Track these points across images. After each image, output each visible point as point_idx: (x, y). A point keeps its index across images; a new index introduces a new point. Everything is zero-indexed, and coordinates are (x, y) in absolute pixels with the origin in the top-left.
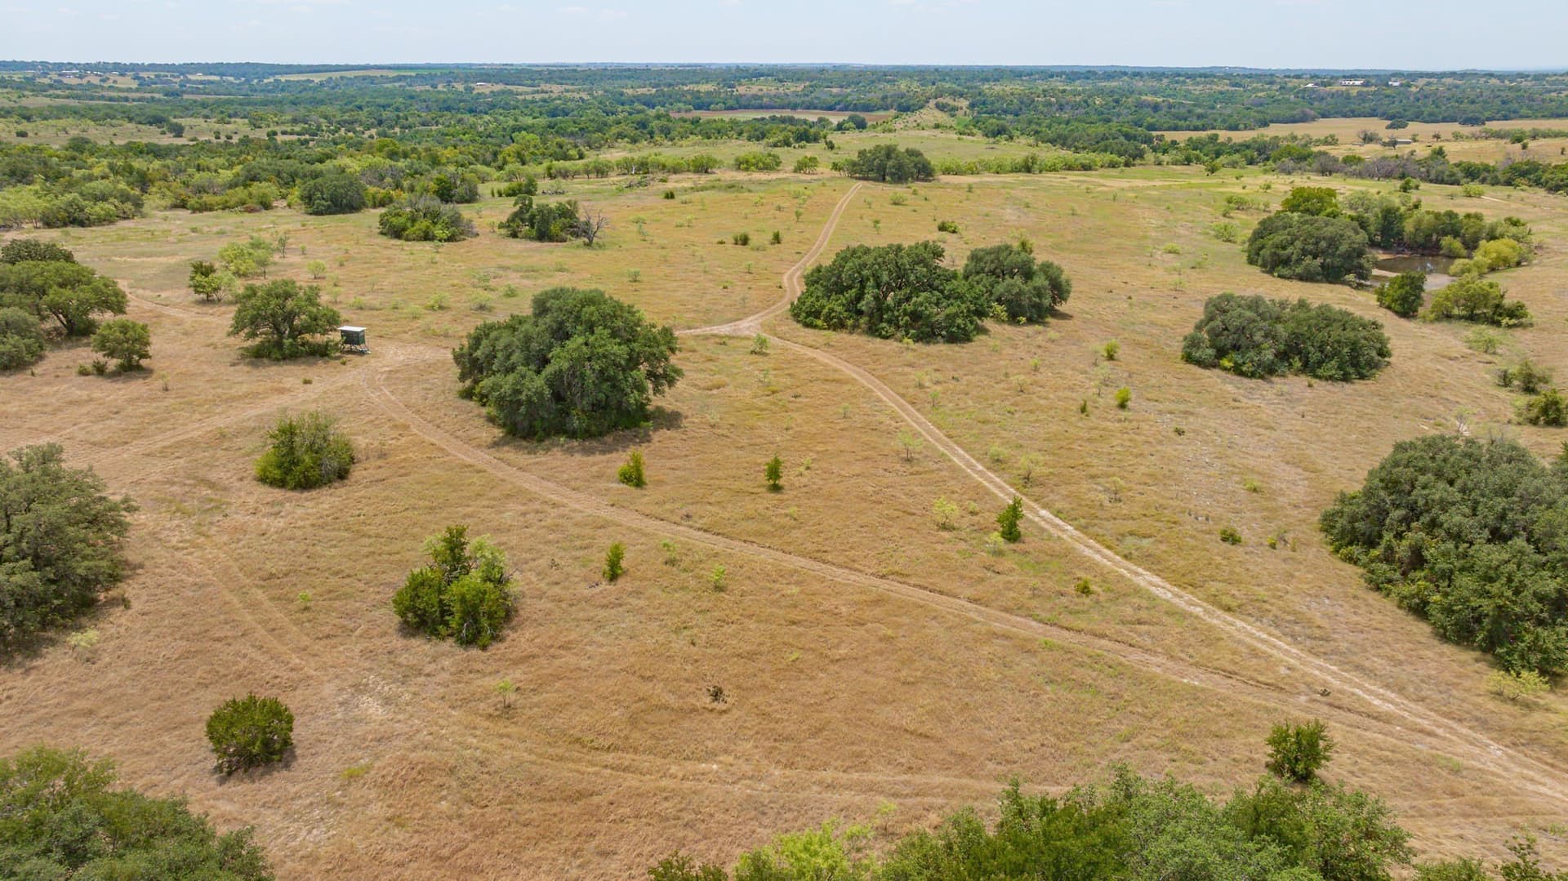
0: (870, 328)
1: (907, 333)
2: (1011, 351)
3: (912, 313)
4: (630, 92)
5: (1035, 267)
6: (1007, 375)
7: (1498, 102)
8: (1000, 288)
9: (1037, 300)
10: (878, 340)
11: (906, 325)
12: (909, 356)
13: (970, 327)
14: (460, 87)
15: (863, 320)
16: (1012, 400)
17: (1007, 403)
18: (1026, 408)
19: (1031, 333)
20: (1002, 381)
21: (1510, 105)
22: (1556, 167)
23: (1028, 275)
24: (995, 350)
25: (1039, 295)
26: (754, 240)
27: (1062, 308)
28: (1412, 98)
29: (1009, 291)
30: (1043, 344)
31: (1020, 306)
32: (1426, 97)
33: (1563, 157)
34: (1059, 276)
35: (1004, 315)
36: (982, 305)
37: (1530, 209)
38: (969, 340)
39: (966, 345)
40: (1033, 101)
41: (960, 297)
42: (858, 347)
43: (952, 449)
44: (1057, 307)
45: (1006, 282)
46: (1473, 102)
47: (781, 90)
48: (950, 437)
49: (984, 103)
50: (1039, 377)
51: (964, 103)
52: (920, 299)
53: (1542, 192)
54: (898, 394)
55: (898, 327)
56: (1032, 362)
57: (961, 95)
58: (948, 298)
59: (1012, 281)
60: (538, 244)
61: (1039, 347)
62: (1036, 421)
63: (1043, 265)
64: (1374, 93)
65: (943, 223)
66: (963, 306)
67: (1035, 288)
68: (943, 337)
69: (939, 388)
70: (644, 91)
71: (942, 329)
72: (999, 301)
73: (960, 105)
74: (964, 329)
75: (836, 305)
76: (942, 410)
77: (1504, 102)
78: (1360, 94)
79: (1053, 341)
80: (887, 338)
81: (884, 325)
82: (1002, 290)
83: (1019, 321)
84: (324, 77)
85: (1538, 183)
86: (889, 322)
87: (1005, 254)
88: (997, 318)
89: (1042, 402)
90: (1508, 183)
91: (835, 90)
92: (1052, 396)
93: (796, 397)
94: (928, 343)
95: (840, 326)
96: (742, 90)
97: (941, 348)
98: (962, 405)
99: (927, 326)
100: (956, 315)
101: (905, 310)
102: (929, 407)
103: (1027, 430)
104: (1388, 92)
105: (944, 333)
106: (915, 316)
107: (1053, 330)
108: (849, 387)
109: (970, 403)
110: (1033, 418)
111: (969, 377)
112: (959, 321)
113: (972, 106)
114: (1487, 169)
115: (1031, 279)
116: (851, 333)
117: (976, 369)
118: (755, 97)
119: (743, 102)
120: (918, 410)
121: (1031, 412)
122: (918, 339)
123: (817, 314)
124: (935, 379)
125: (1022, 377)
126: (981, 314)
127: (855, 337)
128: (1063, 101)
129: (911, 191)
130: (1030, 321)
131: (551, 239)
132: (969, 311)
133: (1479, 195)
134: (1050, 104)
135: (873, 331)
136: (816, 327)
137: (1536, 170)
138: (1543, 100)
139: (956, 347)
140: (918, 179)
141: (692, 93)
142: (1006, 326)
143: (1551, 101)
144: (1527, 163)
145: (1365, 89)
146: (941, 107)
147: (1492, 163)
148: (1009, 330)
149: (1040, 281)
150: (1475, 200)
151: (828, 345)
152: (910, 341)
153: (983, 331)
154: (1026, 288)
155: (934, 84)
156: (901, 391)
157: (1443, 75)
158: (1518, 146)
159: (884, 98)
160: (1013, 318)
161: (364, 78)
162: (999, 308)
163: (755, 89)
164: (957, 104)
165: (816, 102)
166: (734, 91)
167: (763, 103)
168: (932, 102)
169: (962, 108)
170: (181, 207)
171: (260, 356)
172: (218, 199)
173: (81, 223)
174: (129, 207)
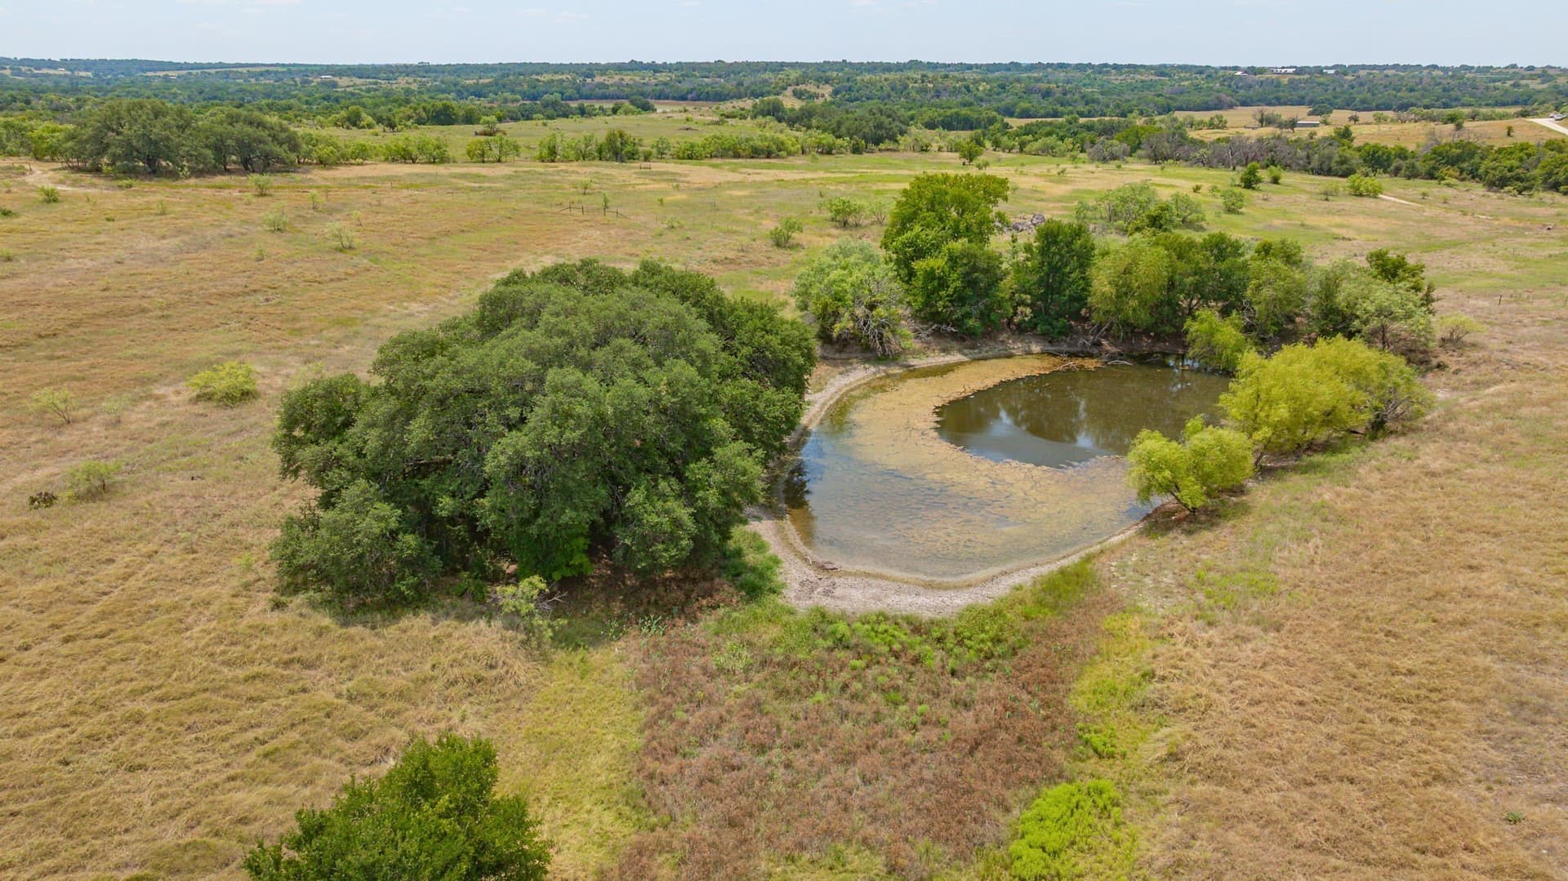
7: (1439, 90)
21: (1452, 93)
22: (1500, 151)
28: (1346, 86)
32: (1361, 84)
33: (1510, 140)
37: (1455, 217)
46: (1412, 90)
49: (850, 89)
51: (827, 90)
53: (1479, 189)
57: (827, 82)
64: (1306, 82)
77: (1445, 90)
78: (1291, 82)
84: (184, 72)
85: (1474, 175)
90: (1430, 176)
91: (707, 80)
96: (600, 80)
104: (1322, 80)
113: (835, 93)
114: (1402, 154)
118: (601, 85)
133: (1374, 194)
137: (1472, 155)
138: (1487, 88)
141: (529, 82)
143: (1496, 89)
144: (1460, 145)
145: (1297, 77)
147: (1411, 147)
150: (1368, 203)
155: (822, 72)
157: (1386, 67)
158: (1451, 126)
159: (739, 85)
163: (617, 78)
164: (820, 91)
165: (667, 90)
166: (589, 80)
167: (607, 92)
168: (790, 89)
169: (823, 96)
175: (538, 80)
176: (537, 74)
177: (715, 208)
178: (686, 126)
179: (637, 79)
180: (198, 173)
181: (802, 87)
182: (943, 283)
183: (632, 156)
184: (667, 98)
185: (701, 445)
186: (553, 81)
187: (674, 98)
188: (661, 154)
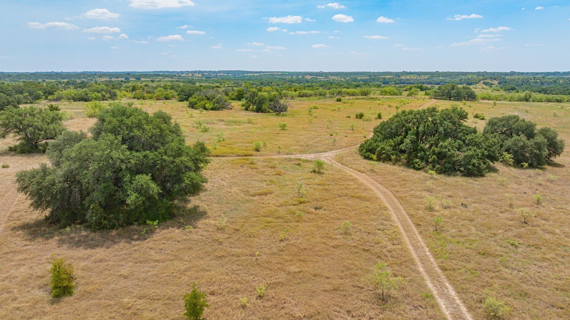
0: (408, 162)
1: (434, 167)
2: (515, 186)
3: (440, 153)
4: (359, 78)
5: (536, 132)
6: (511, 206)
8: (509, 142)
9: (538, 152)
10: (412, 170)
11: (433, 162)
12: (429, 183)
13: (483, 166)
14: (300, 77)
15: (403, 157)
16: (516, 231)
17: (510, 234)
18: (531, 242)
19: (532, 174)
20: (506, 211)
23: (530, 135)
24: (502, 184)
25: (539, 149)
26: (366, 116)
27: (557, 159)
29: (516, 145)
30: (543, 183)
31: (524, 156)
34: (555, 137)
35: (511, 161)
36: (494, 152)
38: (482, 176)
39: (480, 179)
40: (528, 81)
41: (477, 145)
42: (394, 174)
43: (442, 286)
44: (552, 158)
45: (513, 139)
47: (419, 78)
48: (444, 269)
49: (505, 82)
50: (542, 210)
51: (496, 82)
52: (446, 144)
54: (408, 214)
55: (427, 162)
56: (535, 197)
57: (495, 79)
58: (467, 145)
59: (519, 138)
60: (255, 113)
61: (540, 185)
62: (544, 259)
63: (542, 130)
65: (477, 114)
66: (478, 151)
67: (536, 144)
68: (462, 172)
69: (446, 212)
70: (365, 78)
71: (461, 165)
72: (508, 150)
73: (494, 83)
74: (478, 167)
75: (387, 146)
76: (443, 234)
79: (552, 181)
80: (419, 169)
81: (417, 160)
82: (510, 144)
83: (522, 166)
84: (258, 74)
86: (422, 159)
87: (513, 120)
88: (505, 163)
89: (548, 236)
91: (440, 78)
92: (558, 231)
93: (316, 209)
94: (449, 175)
95: (387, 159)
96: (403, 78)
97: (459, 180)
98: (465, 232)
99: (449, 163)
100: (472, 157)
101: (434, 151)
102: (431, 229)
103: (533, 270)
105: (462, 169)
106: (441, 156)
107: (550, 173)
108: (367, 204)
109: (473, 230)
110: (538, 255)
111: (476, 205)
112: (474, 161)
113: (500, 83)
115: (533, 137)
116: (394, 164)
117: (484, 198)
118: (407, 80)
119: (402, 81)
120: (421, 233)
121: (537, 247)
122: (440, 172)
123: (372, 151)
124: (445, 204)
125: (526, 210)
126: (493, 158)
127: (396, 167)
128: (543, 81)
129: (463, 103)
130: (531, 166)
131: (262, 112)
132: (483, 154)
134: (537, 83)
135: (410, 164)
136: (371, 159)
139: (470, 180)
140: (468, 100)
141: (383, 78)
142: (512, 168)
146: (485, 84)
148: (515, 171)
149: (540, 139)
151: (372, 171)
152: (433, 172)
153: (494, 170)
154: (529, 143)
155: (483, 76)
156: (412, 212)
159: (461, 80)
160: (518, 163)
161: (271, 74)
162: (507, 156)
163: (408, 77)
165: (432, 82)
167: (410, 82)
168: (482, 82)
170: (134, 98)
171: (13, 151)
172: (150, 95)
173: (86, 100)
174: (108, 95)
179: (415, 77)
181: (486, 81)
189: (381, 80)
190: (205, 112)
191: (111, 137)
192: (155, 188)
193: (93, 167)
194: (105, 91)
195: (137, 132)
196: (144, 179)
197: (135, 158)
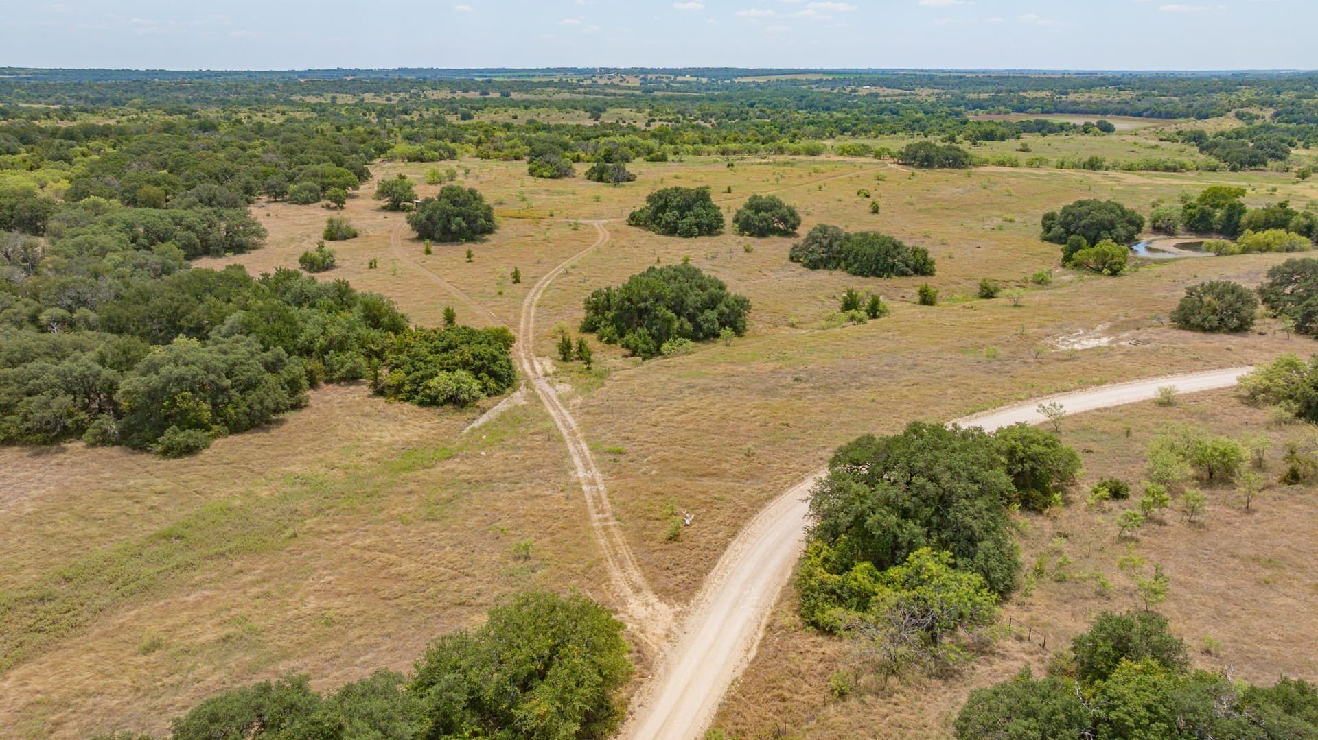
4: (973, 96)
14: (849, 89)
47: (1111, 97)
49: (1290, 112)
51: (1268, 113)
70: (986, 95)
73: (1263, 114)
96: (1072, 96)
113: (1275, 115)
118: (1073, 103)
141: (1019, 98)
146: (1240, 116)
161: (792, 81)
163: (1087, 95)
164: (1261, 113)
165: (1127, 108)
166: (1064, 97)
167: (1078, 108)
168: (1234, 111)
169: (1263, 117)
170: (478, 156)
171: (384, 208)
172: (497, 153)
173: (421, 160)
174: (446, 154)
175: (1025, 98)
176: (1024, 91)
177: (1133, 193)
178: (1133, 149)
179: (1103, 96)
180: (939, 167)
181: (1245, 110)
182: (1194, 216)
183: (1100, 168)
184: (1126, 114)
185: (1114, 227)
186: (1036, 98)
187: (1131, 115)
188: (1114, 167)
189: (1015, 101)
190: (541, 180)
191: (445, 200)
192: (464, 224)
193: (438, 212)
194: (443, 149)
195: (457, 198)
196: (459, 219)
197: (456, 209)
